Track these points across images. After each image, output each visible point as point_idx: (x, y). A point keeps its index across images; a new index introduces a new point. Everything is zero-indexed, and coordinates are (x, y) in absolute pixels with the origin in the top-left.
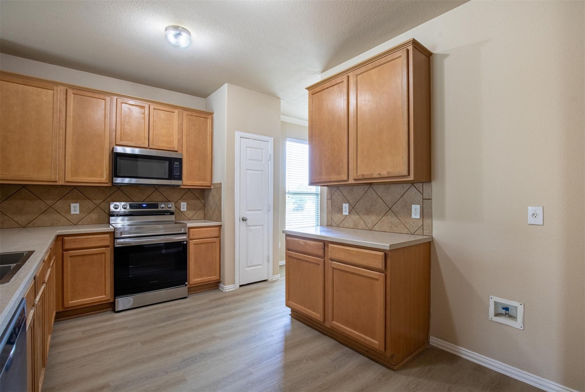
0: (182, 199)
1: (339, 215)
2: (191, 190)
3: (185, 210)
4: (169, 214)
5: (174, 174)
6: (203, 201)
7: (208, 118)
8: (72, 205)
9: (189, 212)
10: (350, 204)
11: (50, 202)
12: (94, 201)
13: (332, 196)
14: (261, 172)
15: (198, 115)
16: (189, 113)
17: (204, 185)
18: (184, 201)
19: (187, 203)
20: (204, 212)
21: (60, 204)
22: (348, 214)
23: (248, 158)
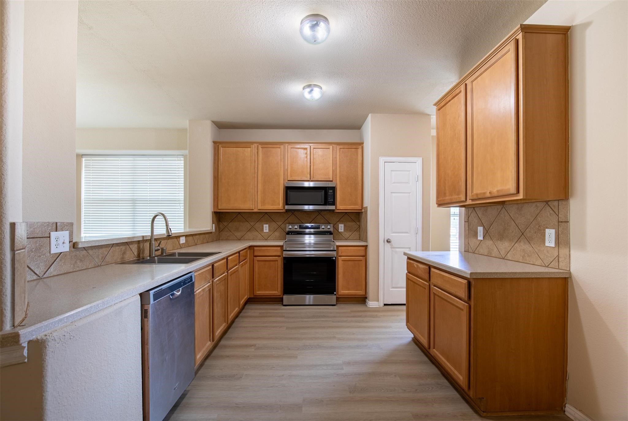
0: (340, 221)
1: (475, 240)
2: (347, 213)
3: (343, 231)
4: (329, 234)
5: (329, 200)
6: (358, 223)
7: (358, 148)
8: (265, 226)
9: (346, 233)
10: (484, 227)
11: (252, 224)
12: (277, 223)
13: (469, 218)
14: (409, 194)
15: (350, 147)
16: (341, 147)
17: (355, 209)
18: (342, 223)
19: (344, 225)
20: (359, 233)
21: (257, 225)
22: (482, 239)
23: (393, 182)
